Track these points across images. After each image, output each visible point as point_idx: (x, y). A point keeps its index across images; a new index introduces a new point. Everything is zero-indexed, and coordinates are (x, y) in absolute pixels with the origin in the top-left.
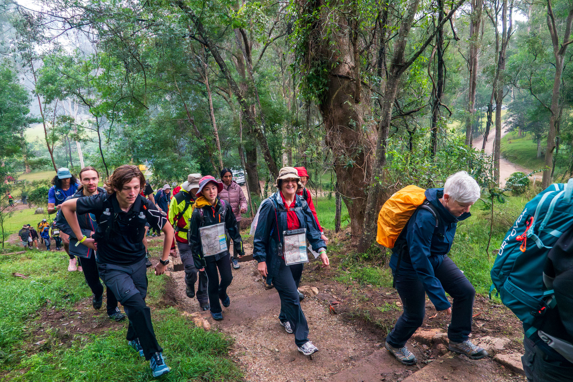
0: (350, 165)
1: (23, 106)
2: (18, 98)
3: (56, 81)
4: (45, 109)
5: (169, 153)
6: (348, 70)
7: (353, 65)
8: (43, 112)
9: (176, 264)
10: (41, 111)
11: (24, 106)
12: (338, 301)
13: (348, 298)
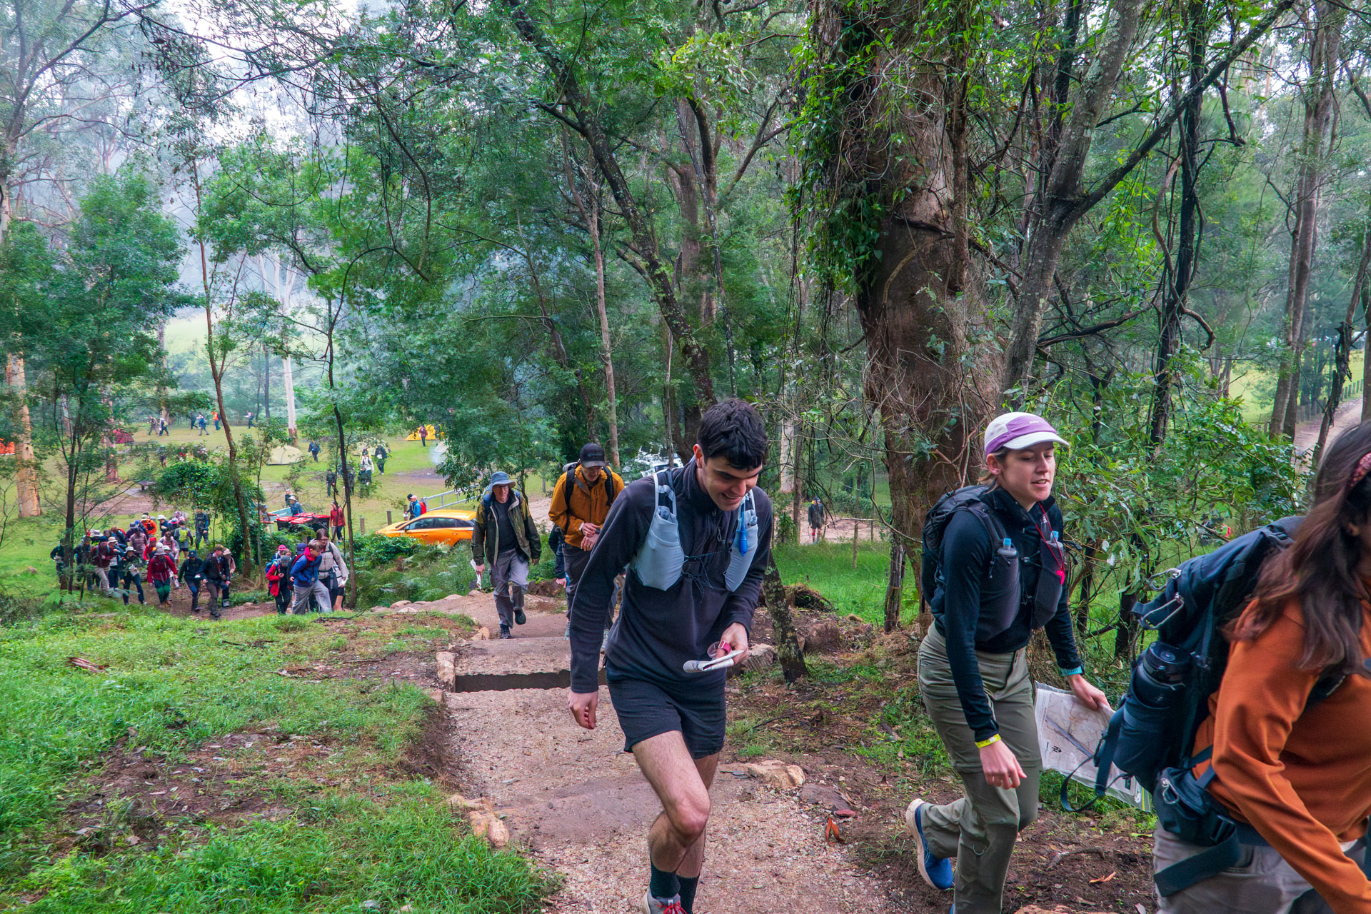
0: (921, 453)
1: (163, 263)
2: (154, 246)
3: (244, 208)
4: (214, 275)
5: (485, 397)
6: (937, 208)
7: (952, 198)
8: (209, 281)
9: (462, 674)
10: (205, 278)
11: (168, 264)
12: (856, 810)
13: (881, 804)
